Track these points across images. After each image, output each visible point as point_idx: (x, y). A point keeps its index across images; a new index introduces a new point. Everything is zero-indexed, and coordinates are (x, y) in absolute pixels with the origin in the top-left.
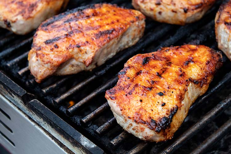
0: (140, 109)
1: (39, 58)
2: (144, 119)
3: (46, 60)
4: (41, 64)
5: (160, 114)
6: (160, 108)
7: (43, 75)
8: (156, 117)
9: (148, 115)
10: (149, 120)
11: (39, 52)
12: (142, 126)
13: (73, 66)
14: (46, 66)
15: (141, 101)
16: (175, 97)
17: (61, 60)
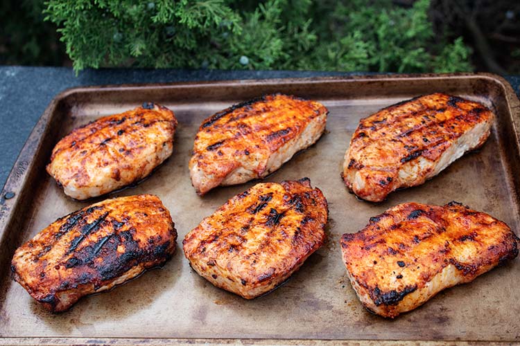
0: (369, 270)
1: (201, 169)
2: (368, 284)
3: (209, 170)
4: (204, 175)
5: (390, 286)
6: (394, 278)
7: (205, 188)
8: (384, 287)
9: (375, 280)
10: (374, 287)
11: (201, 161)
12: (363, 289)
13: (240, 175)
14: (209, 177)
15: (375, 263)
16: (419, 274)
17: (226, 170)
